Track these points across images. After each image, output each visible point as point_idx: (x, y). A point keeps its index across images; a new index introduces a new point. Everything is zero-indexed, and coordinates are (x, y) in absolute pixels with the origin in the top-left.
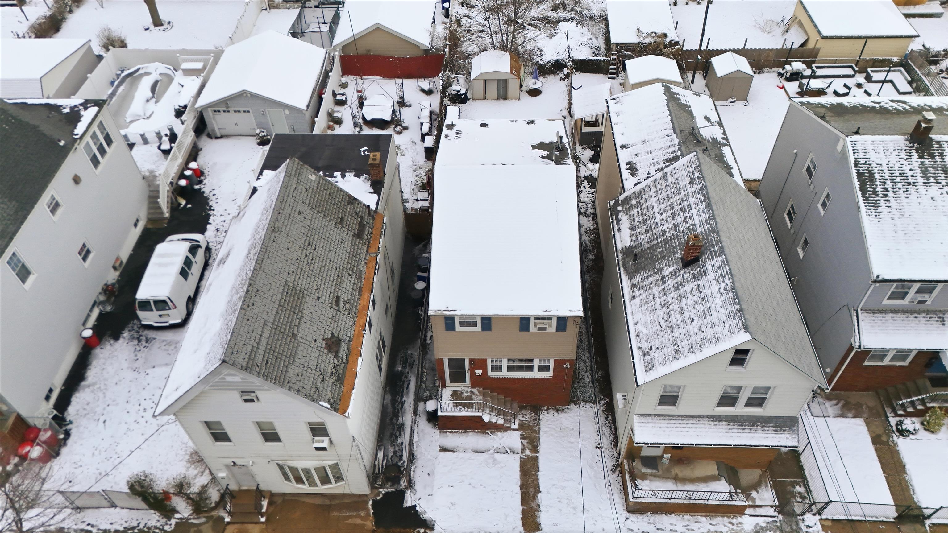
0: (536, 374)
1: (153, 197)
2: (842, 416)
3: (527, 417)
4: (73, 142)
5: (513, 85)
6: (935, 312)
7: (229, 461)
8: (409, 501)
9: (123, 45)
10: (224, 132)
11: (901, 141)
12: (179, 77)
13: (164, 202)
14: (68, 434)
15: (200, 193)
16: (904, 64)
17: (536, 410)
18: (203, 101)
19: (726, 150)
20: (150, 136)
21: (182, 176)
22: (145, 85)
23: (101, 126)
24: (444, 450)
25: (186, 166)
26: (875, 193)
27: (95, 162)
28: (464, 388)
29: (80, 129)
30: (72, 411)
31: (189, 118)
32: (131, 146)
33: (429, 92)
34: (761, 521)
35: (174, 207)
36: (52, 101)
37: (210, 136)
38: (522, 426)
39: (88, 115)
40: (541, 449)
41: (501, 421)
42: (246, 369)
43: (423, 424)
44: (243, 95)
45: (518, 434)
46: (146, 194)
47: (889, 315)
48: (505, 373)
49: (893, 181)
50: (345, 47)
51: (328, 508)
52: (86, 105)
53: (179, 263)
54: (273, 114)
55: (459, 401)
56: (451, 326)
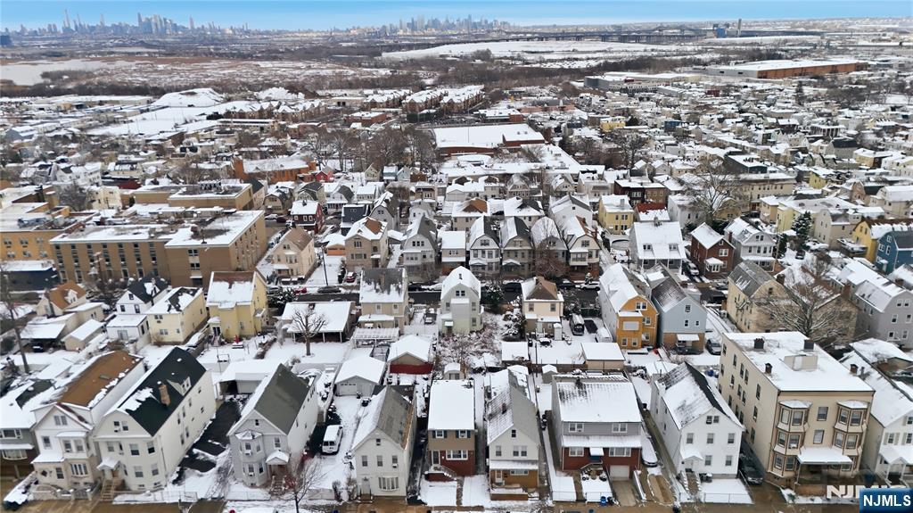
0: (462, 459)
1: (321, 413)
2: (566, 476)
3: (460, 478)
5: (462, 375)
8: (419, 498)
9: (299, 362)
10: (344, 394)
11: (573, 384)
12: (325, 373)
13: (325, 415)
15: (336, 414)
16: (622, 371)
17: (463, 476)
18: (336, 382)
19: (527, 390)
21: (330, 408)
24: (431, 486)
25: (331, 405)
28: (438, 466)
29: (310, 384)
31: (332, 387)
33: (426, 379)
34: (534, 502)
35: (329, 416)
37: (338, 395)
38: (458, 480)
40: (464, 486)
41: (451, 477)
43: (423, 480)
44: (354, 378)
45: (456, 483)
46: (319, 412)
47: (572, 436)
48: (452, 459)
49: (570, 396)
50: (392, 362)
54: (365, 386)
55: (436, 469)
56: (434, 437)
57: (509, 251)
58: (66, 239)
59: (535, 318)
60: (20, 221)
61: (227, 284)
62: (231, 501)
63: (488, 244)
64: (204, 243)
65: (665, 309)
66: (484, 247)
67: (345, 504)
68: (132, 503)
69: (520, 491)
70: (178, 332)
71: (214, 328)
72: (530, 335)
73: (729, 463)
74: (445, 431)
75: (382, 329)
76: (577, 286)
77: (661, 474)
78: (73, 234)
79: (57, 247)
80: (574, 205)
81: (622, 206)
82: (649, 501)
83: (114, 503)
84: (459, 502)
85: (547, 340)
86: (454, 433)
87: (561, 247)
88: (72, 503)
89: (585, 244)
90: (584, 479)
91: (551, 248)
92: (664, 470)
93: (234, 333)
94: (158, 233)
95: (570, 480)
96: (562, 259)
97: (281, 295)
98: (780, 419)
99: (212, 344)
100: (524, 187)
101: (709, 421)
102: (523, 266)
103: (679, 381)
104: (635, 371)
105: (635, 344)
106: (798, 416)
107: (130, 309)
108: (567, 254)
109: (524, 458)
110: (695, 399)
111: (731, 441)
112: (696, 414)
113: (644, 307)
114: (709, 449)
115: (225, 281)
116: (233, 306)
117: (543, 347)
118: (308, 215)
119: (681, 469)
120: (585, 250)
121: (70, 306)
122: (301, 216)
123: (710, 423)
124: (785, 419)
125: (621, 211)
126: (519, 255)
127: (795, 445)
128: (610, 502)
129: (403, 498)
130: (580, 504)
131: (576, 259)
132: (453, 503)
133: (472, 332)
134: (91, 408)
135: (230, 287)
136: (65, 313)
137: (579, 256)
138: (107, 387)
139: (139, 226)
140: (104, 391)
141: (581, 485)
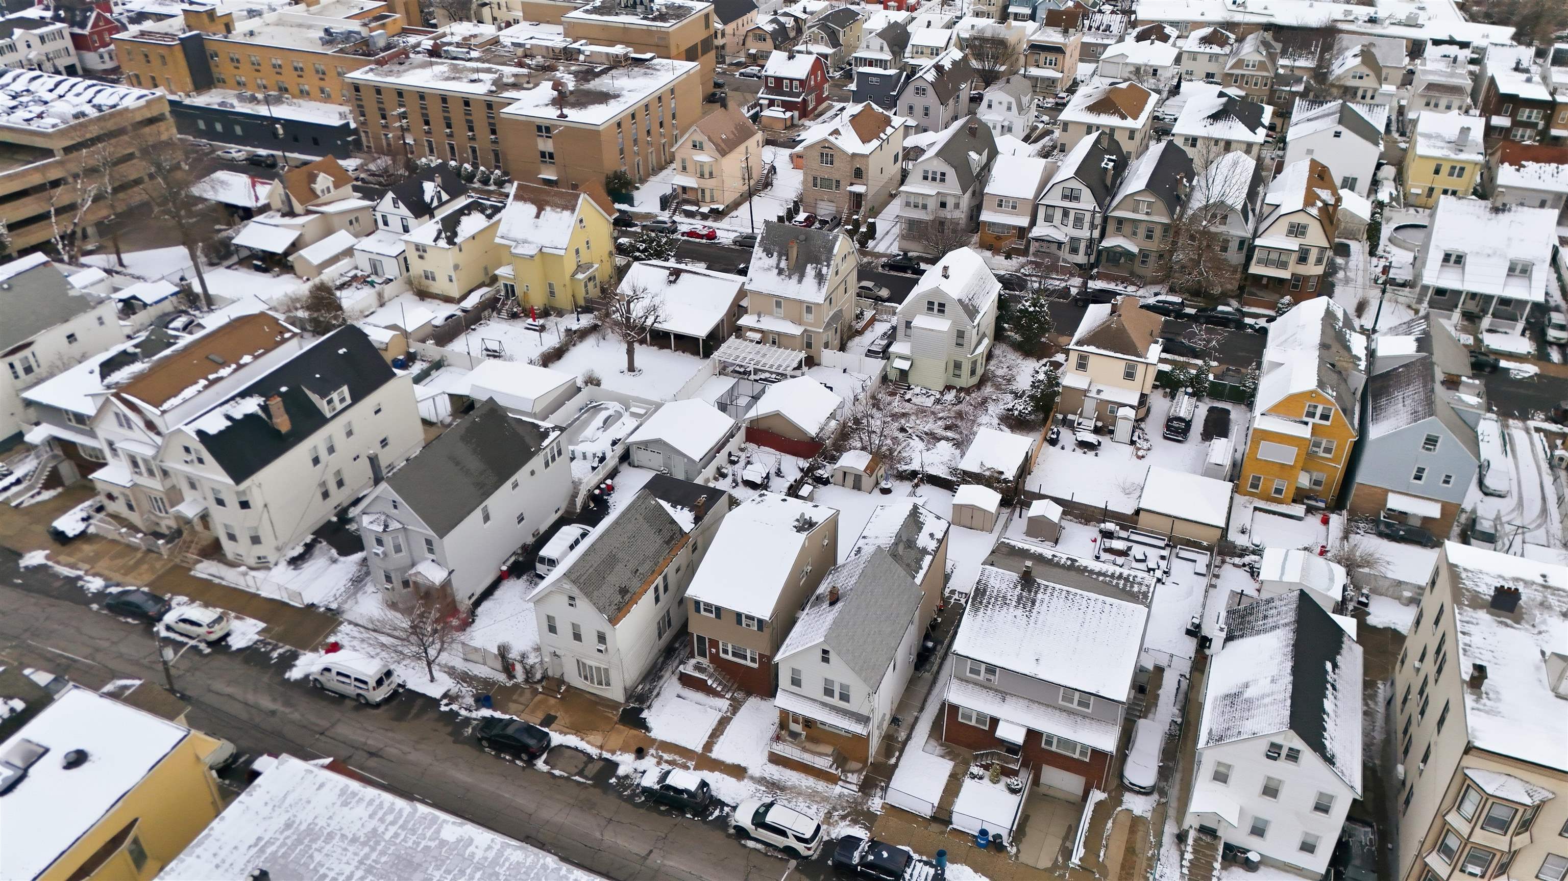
0: (747, 662)
1: (574, 496)
2: (942, 756)
4: (539, 450)
5: (867, 481)
6: (1001, 692)
7: (552, 650)
8: (643, 715)
9: (598, 384)
10: (640, 464)
11: (1015, 576)
12: (626, 415)
13: (579, 501)
14: (473, 621)
15: (606, 501)
17: (749, 694)
18: (632, 439)
20: (589, 456)
21: (598, 487)
22: (603, 415)
23: (558, 444)
24: (679, 696)
25: (603, 482)
26: (981, 603)
27: (547, 465)
28: (705, 662)
29: (545, 444)
30: (480, 610)
31: (619, 449)
32: (572, 459)
34: (846, 792)
35: (585, 507)
36: (536, 422)
37: (630, 464)
38: (732, 699)
39: (553, 435)
40: (738, 715)
41: (719, 689)
42: (574, 582)
43: (675, 679)
44: (659, 442)
45: (729, 702)
46: (571, 493)
47: (970, 686)
48: (730, 657)
49: (996, 600)
50: (753, 421)
51: (597, 703)
52: (554, 429)
53: (571, 540)
54: (677, 459)
55: (698, 667)
56: (698, 610)
57: (1120, 221)
58: (371, 76)
59: (1083, 385)
60: (327, 31)
61: (532, 209)
62: (350, 623)
63: (1077, 199)
64: (563, 116)
65: (1375, 432)
66: (1067, 204)
67: (516, 686)
68: (217, 581)
69: (823, 763)
70: (451, 280)
71: (506, 285)
72: (1065, 419)
73: (1308, 847)
74: (718, 609)
75: (775, 348)
76: (1248, 320)
77: (1148, 815)
78: (386, 67)
79: (357, 88)
80: (1340, 128)
81: (1461, 142)
82: (1085, 867)
83: (192, 573)
84: (708, 746)
85: (1092, 438)
86: (735, 616)
87: (1238, 230)
88: (139, 555)
89: (1297, 230)
90: (973, 777)
91: (1213, 229)
92: (1161, 811)
93: (537, 300)
94: (507, 85)
95: (946, 767)
96: (1234, 256)
97: (644, 241)
98: (1458, 804)
99: (499, 313)
100: (1262, 66)
101: (1274, 753)
102: (1146, 256)
103: (1265, 631)
104: (1241, 556)
105: (1278, 491)
106: (1501, 813)
107: (395, 223)
108: (1248, 248)
109: (843, 705)
110: (1267, 690)
111: (1322, 807)
112: (1249, 727)
113: (1325, 417)
114: (1265, 808)
115: (533, 203)
116: (532, 253)
117: (1079, 451)
118: (791, 80)
119: (1191, 821)
120: (1293, 244)
121: (319, 201)
122: (779, 80)
123: (1275, 759)
124: (1469, 808)
125: (1453, 156)
126: (1142, 231)
127: (1477, 870)
128: (996, 844)
129: (614, 705)
130: (935, 827)
131: (1267, 263)
132: (696, 744)
133: (949, 388)
134: (164, 412)
135: (538, 216)
136: (308, 212)
137: (1274, 256)
138: (211, 377)
139: (486, 65)
140: (203, 382)
141: (960, 786)
